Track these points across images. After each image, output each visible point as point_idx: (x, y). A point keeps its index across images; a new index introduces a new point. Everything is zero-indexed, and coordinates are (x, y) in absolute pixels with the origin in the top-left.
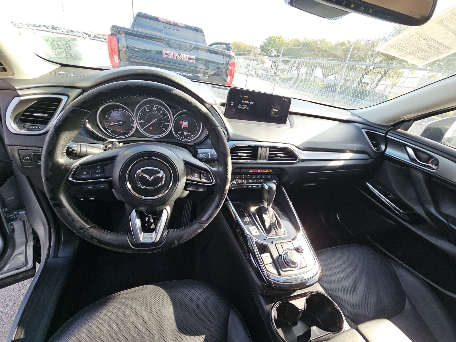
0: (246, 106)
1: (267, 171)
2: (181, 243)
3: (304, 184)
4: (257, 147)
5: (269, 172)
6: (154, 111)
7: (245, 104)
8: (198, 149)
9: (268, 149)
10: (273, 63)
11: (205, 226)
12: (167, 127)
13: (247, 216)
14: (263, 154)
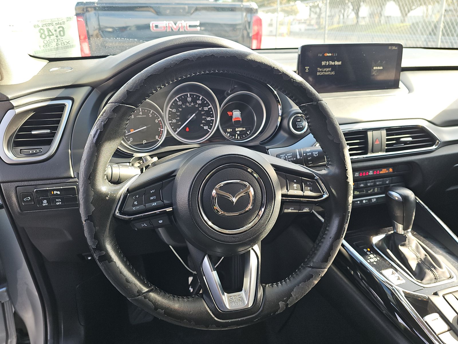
0: (330, 69)
1: (384, 171)
2: (289, 306)
3: (448, 188)
4: (364, 132)
5: (389, 173)
6: (188, 102)
7: (329, 66)
8: (268, 149)
9: (384, 132)
10: (313, 9)
11: (323, 272)
12: (210, 124)
13: (370, 253)
14: (377, 143)
